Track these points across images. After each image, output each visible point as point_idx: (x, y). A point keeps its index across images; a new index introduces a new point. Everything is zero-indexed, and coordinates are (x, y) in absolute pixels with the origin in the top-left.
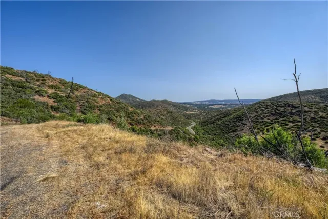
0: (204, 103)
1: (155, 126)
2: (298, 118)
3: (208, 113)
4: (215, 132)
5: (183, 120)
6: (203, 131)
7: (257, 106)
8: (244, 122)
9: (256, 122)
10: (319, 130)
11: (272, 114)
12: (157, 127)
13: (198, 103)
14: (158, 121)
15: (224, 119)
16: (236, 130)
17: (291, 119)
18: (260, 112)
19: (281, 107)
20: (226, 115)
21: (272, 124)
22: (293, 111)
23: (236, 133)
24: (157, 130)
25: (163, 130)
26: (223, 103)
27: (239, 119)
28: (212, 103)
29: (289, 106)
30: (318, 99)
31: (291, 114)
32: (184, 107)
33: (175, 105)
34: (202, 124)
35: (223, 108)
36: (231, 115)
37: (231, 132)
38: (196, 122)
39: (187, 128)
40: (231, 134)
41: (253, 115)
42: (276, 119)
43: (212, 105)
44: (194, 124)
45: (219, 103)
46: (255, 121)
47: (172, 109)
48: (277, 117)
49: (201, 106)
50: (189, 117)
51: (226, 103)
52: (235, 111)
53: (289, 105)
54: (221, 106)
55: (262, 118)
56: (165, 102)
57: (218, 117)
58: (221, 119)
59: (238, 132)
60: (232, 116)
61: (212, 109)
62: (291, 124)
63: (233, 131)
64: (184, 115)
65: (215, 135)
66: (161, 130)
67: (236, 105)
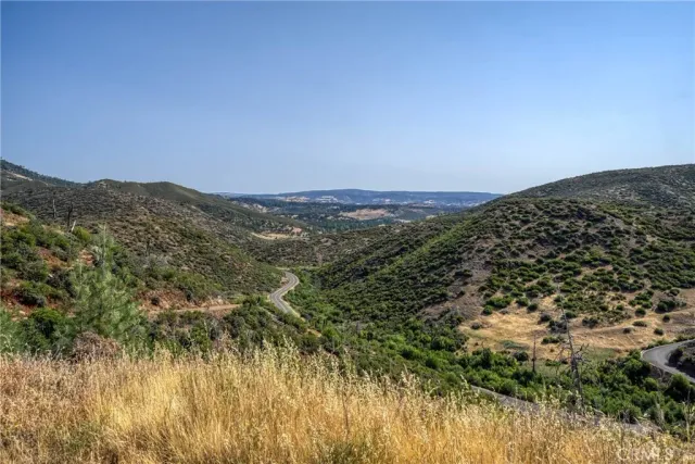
0: (323, 200)
1: (155, 302)
2: (600, 252)
3: (343, 238)
4: (373, 308)
5: (249, 264)
6: (330, 309)
7: (498, 213)
8: (465, 266)
9: (499, 266)
10: (648, 283)
11: (540, 241)
12: (166, 304)
13: (303, 199)
14: (168, 277)
15: (399, 261)
16: (444, 298)
17: (587, 257)
18: (508, 234)
19: (565, 217)
20: (407, 243)
21: (541, 271)
22: (592, 231)
23: (441, 308)
24: (170, 319)
25: (198, 316)
26: (387, 201)
27: (450, 257)
28: (348, 201)
29: (580, 217)
30: (634, 198)
31: (588, 239)
32: (249, 214)
33: (217, 207)
34: (325, 280)
35: (386, 221)
36: (419, 243)
37: (427, 304)
38: (299, 275)
39: (269, 298)
40: (428, 310)
41: (490, 245)
42: (551, 256)
43: (352, 208)
44: (291, 282)
45: (375, 201)
46: (496, 264)
47: (199, 222)
48: (551, 249)
49: (312, 211)
50: (271, 254)
51: (396, 202)
52: (435, 231)
53: (582, 214)
54: (380, 212)
55: (514, 255)
56: (163, 190)
57: (380, 253)
58: (388, 259)
59: (448, 304)
60: (425, 249)
61: (353, 223)
62: (587, 271)
63: (434, 302)
64: (252, 248)
65: (374, 317)
66: (188, 319)
67: (430, 209)
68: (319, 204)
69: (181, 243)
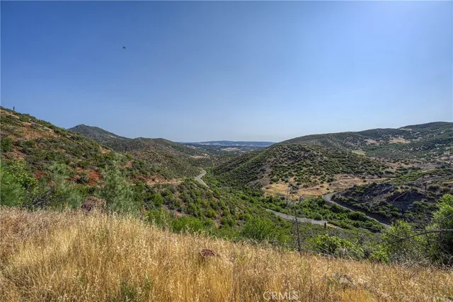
0: (215, 144)
1: (153, 180)
2: (309, 162)
3: (222, 157)
4: (232, 182)
5: (189, 166)
6: (217, 182)
7: (275, 149)
8: (264, 167)
9: (275, 167)
10: (324, 173)
11: (289, 158)
12: (157, 181)
13: (208, 144)
14: (158, 171)
15: (241, 165)
16: (256, 178)
17: (305, 164)
18: (278, 156)
19: (296, 150)
20: (244, 159)
21: (289, 169)
22: (306, 155)
23: (255, 182)
24: (158, 186)
25: (168, 185)
26: (237, 145)
27: (258, 164)
28: (224, 145)
29: (302, 150)
30: (319, 144)
31: (305, 158)
32: (189, 149)
33: (178, 147)
34: (215, 172)
35: (237, 152)
36: (248, 159)
37: (251, 180)
38: (207, 170)
39: (196, 179)
40: (251, 182)
41: (272, 160)
42: (293, 164)
43: (225, 147)
44: (204, 173)
45: (233, 145)
46: (274, 167)
47: (172, 152)
48: (293, 161)
49: (211, 148)
50: (196, 163)
51: (240, 145)
52: (253, 154)
53: (303, 149)
54: (235, 148)
55: (280, 163)
56: (160, 141)
57: (234, 163)
58: (237, 164)
59: (258, 180)
60: (250, 161)
61: (226, 152)
62: (305, 169)
63: (253, 180)
64: (190, 161)
65: (232, 185)
66: (164, 186)
67: (252, 147)
68: (214, 146)
69: (165, 159)
